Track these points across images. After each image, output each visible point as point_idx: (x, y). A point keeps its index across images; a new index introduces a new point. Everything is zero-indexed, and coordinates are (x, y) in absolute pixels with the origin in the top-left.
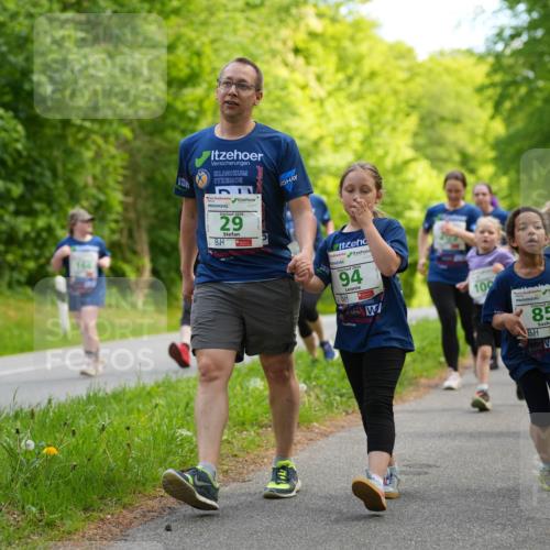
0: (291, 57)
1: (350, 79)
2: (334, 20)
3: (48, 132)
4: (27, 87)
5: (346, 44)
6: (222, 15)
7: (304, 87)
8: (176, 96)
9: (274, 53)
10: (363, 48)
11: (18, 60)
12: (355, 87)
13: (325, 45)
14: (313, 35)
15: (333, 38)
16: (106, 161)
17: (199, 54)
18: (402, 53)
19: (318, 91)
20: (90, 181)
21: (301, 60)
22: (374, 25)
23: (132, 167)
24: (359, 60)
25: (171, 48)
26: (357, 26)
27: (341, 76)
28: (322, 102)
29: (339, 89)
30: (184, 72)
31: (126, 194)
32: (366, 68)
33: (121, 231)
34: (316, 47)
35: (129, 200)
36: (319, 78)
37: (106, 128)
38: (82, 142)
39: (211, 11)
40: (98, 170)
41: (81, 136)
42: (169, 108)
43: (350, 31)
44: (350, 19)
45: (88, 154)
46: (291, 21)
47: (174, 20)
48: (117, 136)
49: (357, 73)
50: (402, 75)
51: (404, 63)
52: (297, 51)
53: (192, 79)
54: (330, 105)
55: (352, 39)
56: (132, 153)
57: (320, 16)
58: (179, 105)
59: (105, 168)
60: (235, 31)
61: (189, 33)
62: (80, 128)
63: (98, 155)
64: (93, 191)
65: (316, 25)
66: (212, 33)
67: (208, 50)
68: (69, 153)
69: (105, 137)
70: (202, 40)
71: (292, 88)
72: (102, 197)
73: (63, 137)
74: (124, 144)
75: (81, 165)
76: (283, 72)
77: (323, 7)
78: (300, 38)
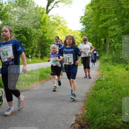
0: (58, 30)
1: (65, 33)
2: (63, 26)
3: (29, 38)
4: (27, 33)
5: (64, 29)
6: (50, 25)
7: (59, 34)
8: (44, 34)
9: (56, 30)
10: (66, 29)
11: (25, 30)
12: (65, 34)
13: (62, 29)
14: (60, 28)
15: (63, 28)
16: (35, 42)
17: (47, 30)
18: (71, 30)
19: (61, 34)
20: (34, 44)
21: (59, 31)
22: (67, 27)
23: (39, 43)
24: (66, 31)
25: (44, 29)
26: (66, 27)
27: (64, 33)
28: (61, 36)
29: (63, 34)
30: (45, 32)
31: (38, 46)
32: (67, 32)
33: (37, 50)
34: (61, 29)
35: (38, 47)
36: (61, 33)
37: (36, 38)
38: (33, 40)
39: (48, 25)
40: (34, 43)
41: (33, 39)
42: (43, 36)
43: (65, 27)
44: (65, 26)
45: (33, 41)
46: (58, 26)
47: (44, 25)
48: (37, 39)
49: (65, 32)
50: (71, 33)
51: (71, 31)
52: (58, 29)
53: (46, 32)
54: (62, 36)
55: (65, 28)
56: (39, 41)
57: (61, 26)
58: (44, 35)
59: (35, 43)
60: (51, 27)
61: (46, 27)
62: (33, 38)
63: (35, 41)
64: (34, 45)
65: (61, 27)
66: (48, 27)
67: (48, 29)
68: (31, 41)
69: (36, 39)
70: (47, 28)
71: (58, 34)
72: (35, 46)
73: (31, 39)
74: (38, 40)
75: (33, 42)
76: (57, 32)
77: (62, 25)
78: (59, 28)
